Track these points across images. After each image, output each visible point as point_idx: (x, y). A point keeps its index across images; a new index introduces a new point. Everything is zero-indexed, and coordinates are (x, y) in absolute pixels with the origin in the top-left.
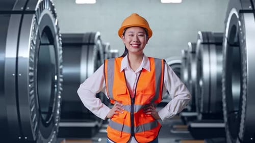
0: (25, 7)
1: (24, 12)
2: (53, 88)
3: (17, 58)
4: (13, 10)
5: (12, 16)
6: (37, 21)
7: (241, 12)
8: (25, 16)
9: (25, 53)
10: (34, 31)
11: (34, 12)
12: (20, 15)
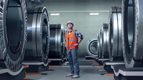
0: (38, 11)
1: (38, 13)
2: (47, 40)
3: (36, 28)
4: (34, 12)
5: (34, 14)
6: (42, 16)
7: (113, 12)
8: (39, 14)
9: (39, 26)
10: (42, 19)
11: (41, 13)
12: (37, 14)
